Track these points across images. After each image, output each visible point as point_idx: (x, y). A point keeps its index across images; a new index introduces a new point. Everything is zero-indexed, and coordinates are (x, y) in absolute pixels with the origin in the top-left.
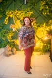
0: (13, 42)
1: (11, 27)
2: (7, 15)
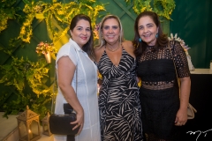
1: (41, 51)
2: (26, 14)
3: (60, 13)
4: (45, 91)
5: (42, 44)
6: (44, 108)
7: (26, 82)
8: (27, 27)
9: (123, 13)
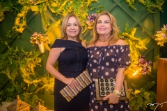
0: (40, 85)
1: (34, 41)
2: (22, 6)
3: (54, 5)
4: (36, 81)
5: (36, 34)
6: (36, 97)
7: (19, 71)
8: (21, 18)
9: (115, 5)
